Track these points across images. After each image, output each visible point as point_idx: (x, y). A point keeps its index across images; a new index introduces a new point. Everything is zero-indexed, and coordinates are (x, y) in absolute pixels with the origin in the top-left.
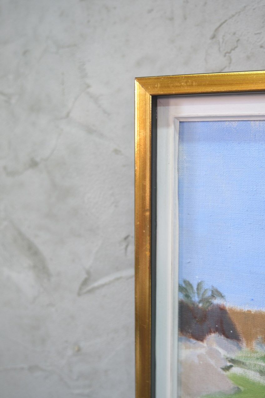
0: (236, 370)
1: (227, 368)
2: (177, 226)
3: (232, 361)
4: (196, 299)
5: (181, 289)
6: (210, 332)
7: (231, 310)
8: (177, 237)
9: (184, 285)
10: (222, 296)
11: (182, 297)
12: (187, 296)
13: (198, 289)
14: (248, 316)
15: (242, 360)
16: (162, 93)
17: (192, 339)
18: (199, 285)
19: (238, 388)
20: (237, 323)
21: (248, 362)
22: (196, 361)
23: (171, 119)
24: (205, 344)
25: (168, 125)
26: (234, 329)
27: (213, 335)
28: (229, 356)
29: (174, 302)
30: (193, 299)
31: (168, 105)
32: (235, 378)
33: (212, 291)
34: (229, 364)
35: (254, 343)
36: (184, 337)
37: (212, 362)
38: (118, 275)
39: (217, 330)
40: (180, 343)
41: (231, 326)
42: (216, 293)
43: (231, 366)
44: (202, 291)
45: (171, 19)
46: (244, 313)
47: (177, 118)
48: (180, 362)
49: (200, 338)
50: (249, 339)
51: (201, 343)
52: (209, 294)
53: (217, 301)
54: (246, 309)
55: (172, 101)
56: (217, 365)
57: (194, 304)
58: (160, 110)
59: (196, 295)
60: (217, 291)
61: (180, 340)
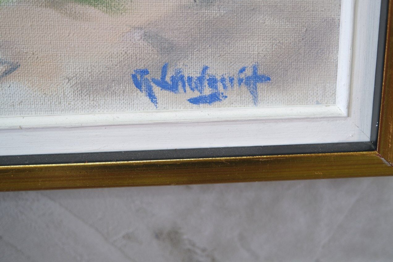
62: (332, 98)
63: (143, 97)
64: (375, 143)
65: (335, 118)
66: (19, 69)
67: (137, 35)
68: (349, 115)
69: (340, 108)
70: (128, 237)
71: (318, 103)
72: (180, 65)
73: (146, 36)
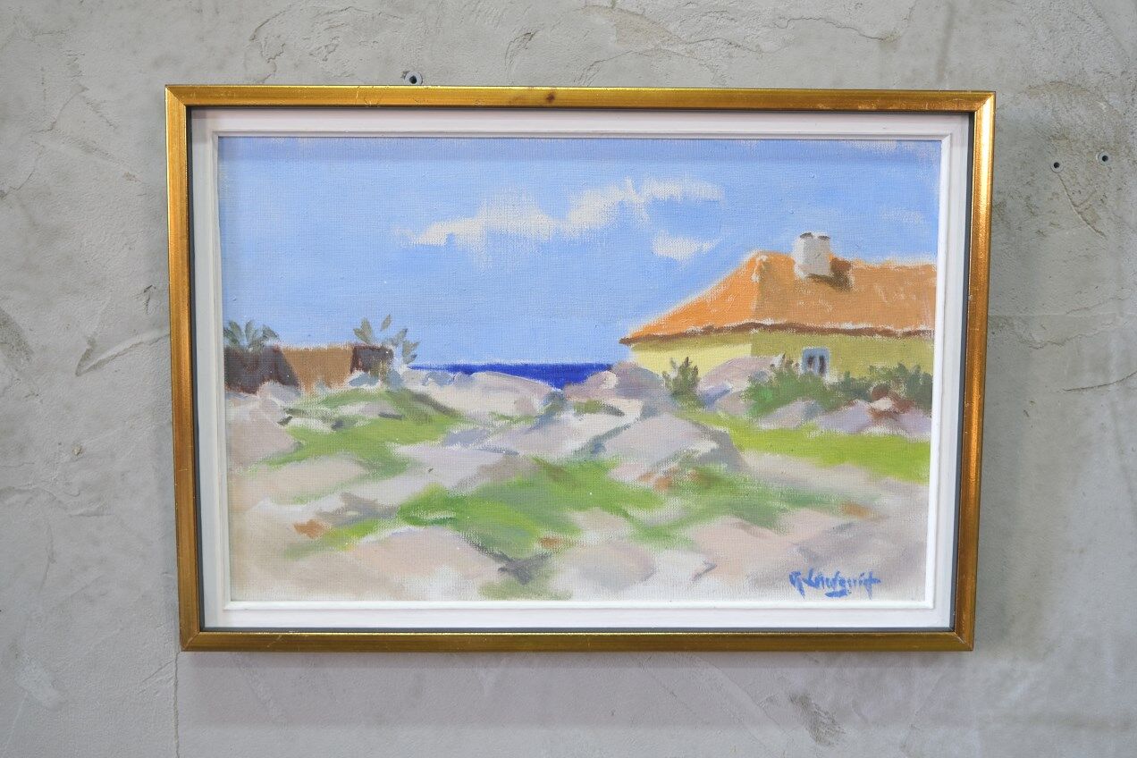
0: (296, 421)
1: (285, 422)
2: (220, 257)
3: (291, 411)
4: (244, 342)
5: (227, 333)
6: (263, 380)
7: (286, 350)
8: (220, 269)
9: (229, 328)
10: (275, 336)
11: (228, 342)
12: (234, 341)
13: (246, 331)
14: (305, 355)
15: (301, 408)
16: (198, 103)
17: (242, 393)
18: (248, 325)
19: (300, 443)
20: (293, 365)
21: (308, 410)
22: (248, 419)
23: (209, 135)
24: (258, 396)
25: (204, 140)
26: (291, 373)
27: (267, 383)
28: (286, 406)
29: (219, 348)
30: (241, 344)
31: (205, 117)
32: (295, 431)
33: (264, 332)
34: (287, 416)
35: (314, 386)
36: (232, 392)
37: (268, 417)
38: (136, 340)
39: (271, 377)
40: (228, 400)
41: (288, 368)
42: (269, 333)
43: (290, 418)
44: (252, 332)
45: (200, 11)
46: (301, 352)
47: (216, 132)
48: (228, 425)
49: (252, 390)
50: (308, 383)
51: (253, 396)
52: (261, 334)
53: (270, 343)
54: (302, 347)
55: (209, 113)
56: (273, 418)
57: (242, 350)
58: (195, 122)
59: (245, 338)
60: (269, 330)
61: (227, 396)
62: (922, 596)
63: (795, 591)
64: (954, 628)
65: (926, 609)
66: (716, 569)
67: (795, 549)
68: (934, 607)
69: (928, 603)
70: (771, 700)
71: (912, 599)
72: (821, 570)
73: (801, 550)
